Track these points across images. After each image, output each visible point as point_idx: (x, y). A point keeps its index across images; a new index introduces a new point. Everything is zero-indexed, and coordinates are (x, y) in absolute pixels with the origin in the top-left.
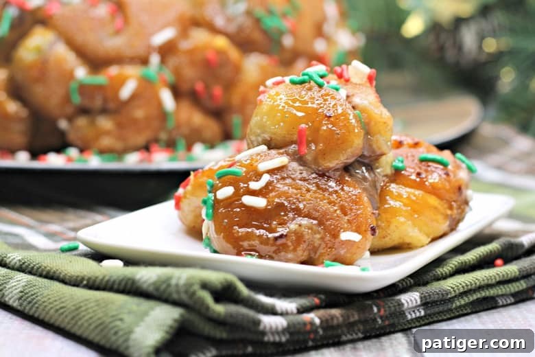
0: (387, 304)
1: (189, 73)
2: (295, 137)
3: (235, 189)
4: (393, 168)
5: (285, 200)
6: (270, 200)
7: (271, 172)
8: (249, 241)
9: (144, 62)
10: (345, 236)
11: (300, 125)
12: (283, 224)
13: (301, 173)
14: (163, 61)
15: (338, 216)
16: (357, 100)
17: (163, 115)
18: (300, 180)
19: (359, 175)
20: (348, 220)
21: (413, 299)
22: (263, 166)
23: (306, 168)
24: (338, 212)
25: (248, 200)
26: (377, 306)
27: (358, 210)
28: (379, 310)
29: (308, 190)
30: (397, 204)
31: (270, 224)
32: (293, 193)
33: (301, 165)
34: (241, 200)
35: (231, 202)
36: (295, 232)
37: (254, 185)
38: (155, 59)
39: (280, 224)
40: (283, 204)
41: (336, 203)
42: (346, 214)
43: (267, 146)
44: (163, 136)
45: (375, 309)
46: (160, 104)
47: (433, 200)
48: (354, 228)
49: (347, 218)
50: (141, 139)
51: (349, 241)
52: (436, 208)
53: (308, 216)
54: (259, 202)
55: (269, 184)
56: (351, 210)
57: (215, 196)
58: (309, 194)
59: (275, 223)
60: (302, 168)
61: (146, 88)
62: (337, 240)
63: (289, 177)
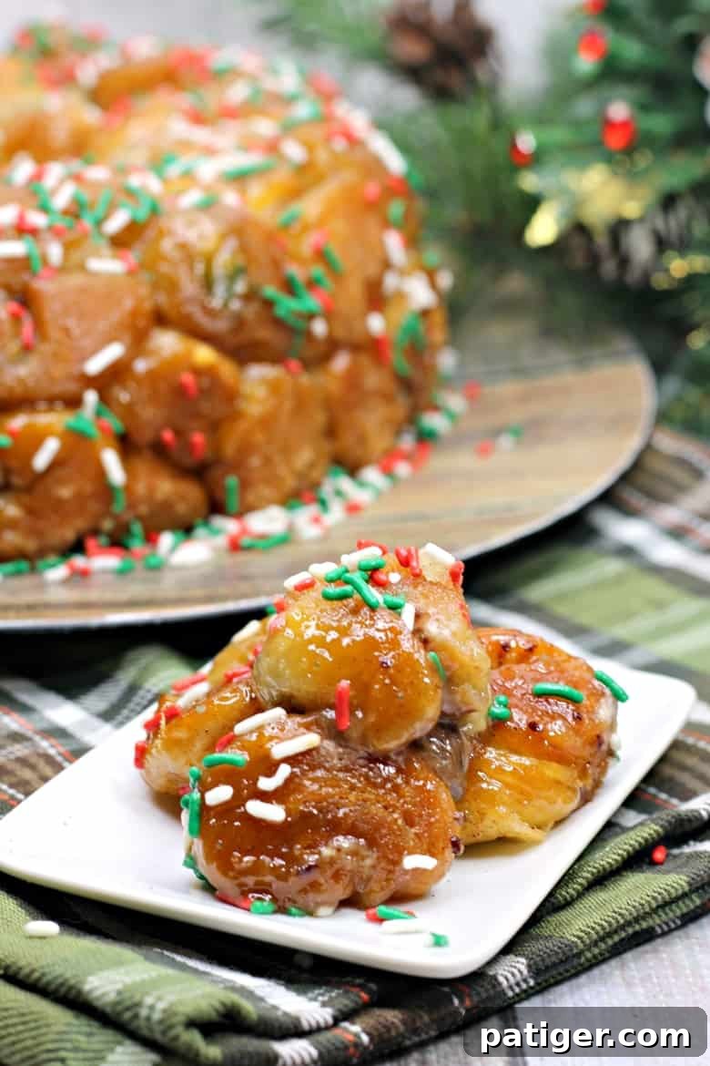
0: (474, 990)
1: (149, 414)
2: (333, 700)
3: (234, 788)
4: (490, 719)
5: (314, 807)
6: (291, 806)
7: (292, 760)
8: (257, 876)
9: (74, 403)
10: (411, 862)
11: (339, 681)
12: (312, 847)
13: (341, 759)
14: (104, 399)
15: (400, 829)
16: (432, 628)
17: (106, 491)
18: (340, 770)
19: (434, 747)
20: (416, 834)
21: (516, 971)
22: (279, 750)
23: (349, 750)
24: (400, 822)
25: (255, 808)
26: (458, 997)
27: (430, 816)
28: (462, 1001)
29: (353, 788)
30: (496, 786)
31: (291, 848)
32: (328, 793)
33: (341, 746)
34: (244, 806)
35: (226, 809)
36: (332, 861)
37: (266, 784)
38: (91, 397)
39: (305, 849)
40: (311, 812)
41: (397, 808)
42: (412, 826)
43: (286, 709)
44: (108, 525)
45: (456, 1002)
46: (101, 473)
47: (553, 771)
48: (425, 847)
49: (413, 830)
50: (69, 535)
51: (416, 870)
52: (558, 783)
53: (353, 831)
54: (274, 813)
55: (289, 780)
56: (421, 816)
57: (203, 798)
58: (354, 793)
59: (299, 846)
60: (341, 750)
61: (77, 448)
62: (397, 868)
63: (321, 766)
